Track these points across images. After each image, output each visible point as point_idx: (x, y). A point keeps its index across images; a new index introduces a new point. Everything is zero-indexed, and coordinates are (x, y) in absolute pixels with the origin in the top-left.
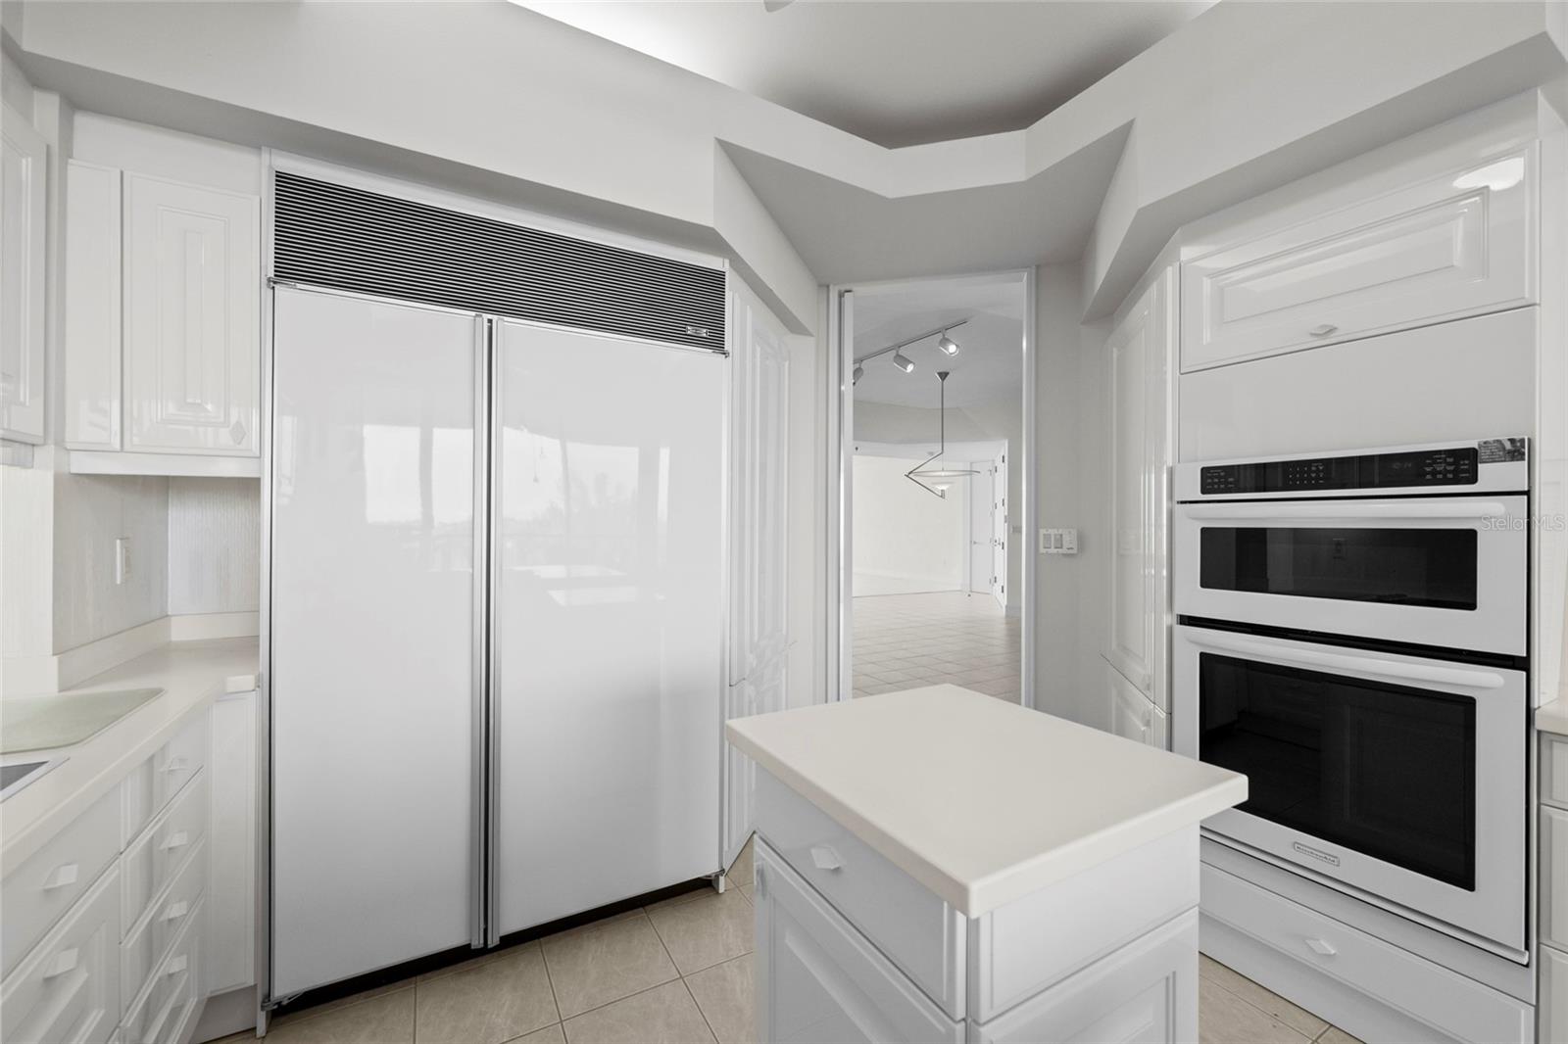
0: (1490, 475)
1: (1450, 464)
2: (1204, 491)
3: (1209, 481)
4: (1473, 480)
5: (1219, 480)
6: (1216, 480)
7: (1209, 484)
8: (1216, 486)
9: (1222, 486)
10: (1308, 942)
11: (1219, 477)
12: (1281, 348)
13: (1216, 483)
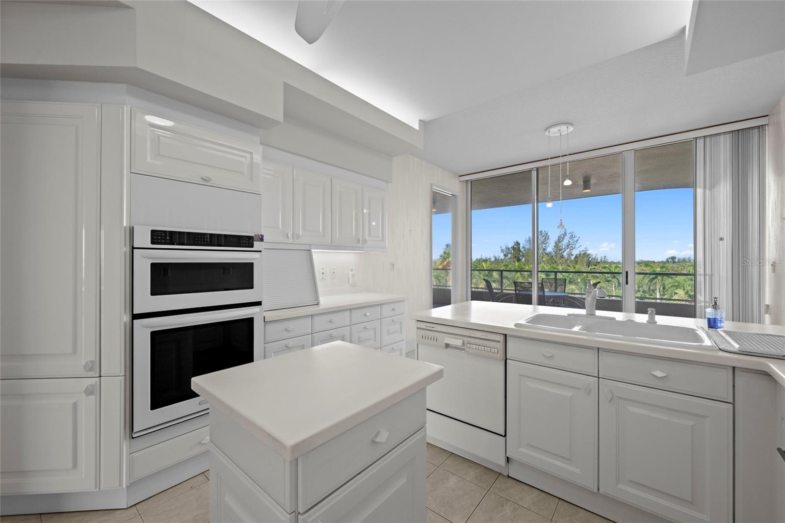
0: (257, 245)
1: (247, 241)
2: (152, 243)
3: (155, 237)
4: (252, 246)
5: (160, 237)
6: (159, 238)
7: (155, 239)
8: (159, 241)
9: (163, 241)
10: (202, 442)
11: (161, 236)
12: (193, 180)
13: (159, 239)
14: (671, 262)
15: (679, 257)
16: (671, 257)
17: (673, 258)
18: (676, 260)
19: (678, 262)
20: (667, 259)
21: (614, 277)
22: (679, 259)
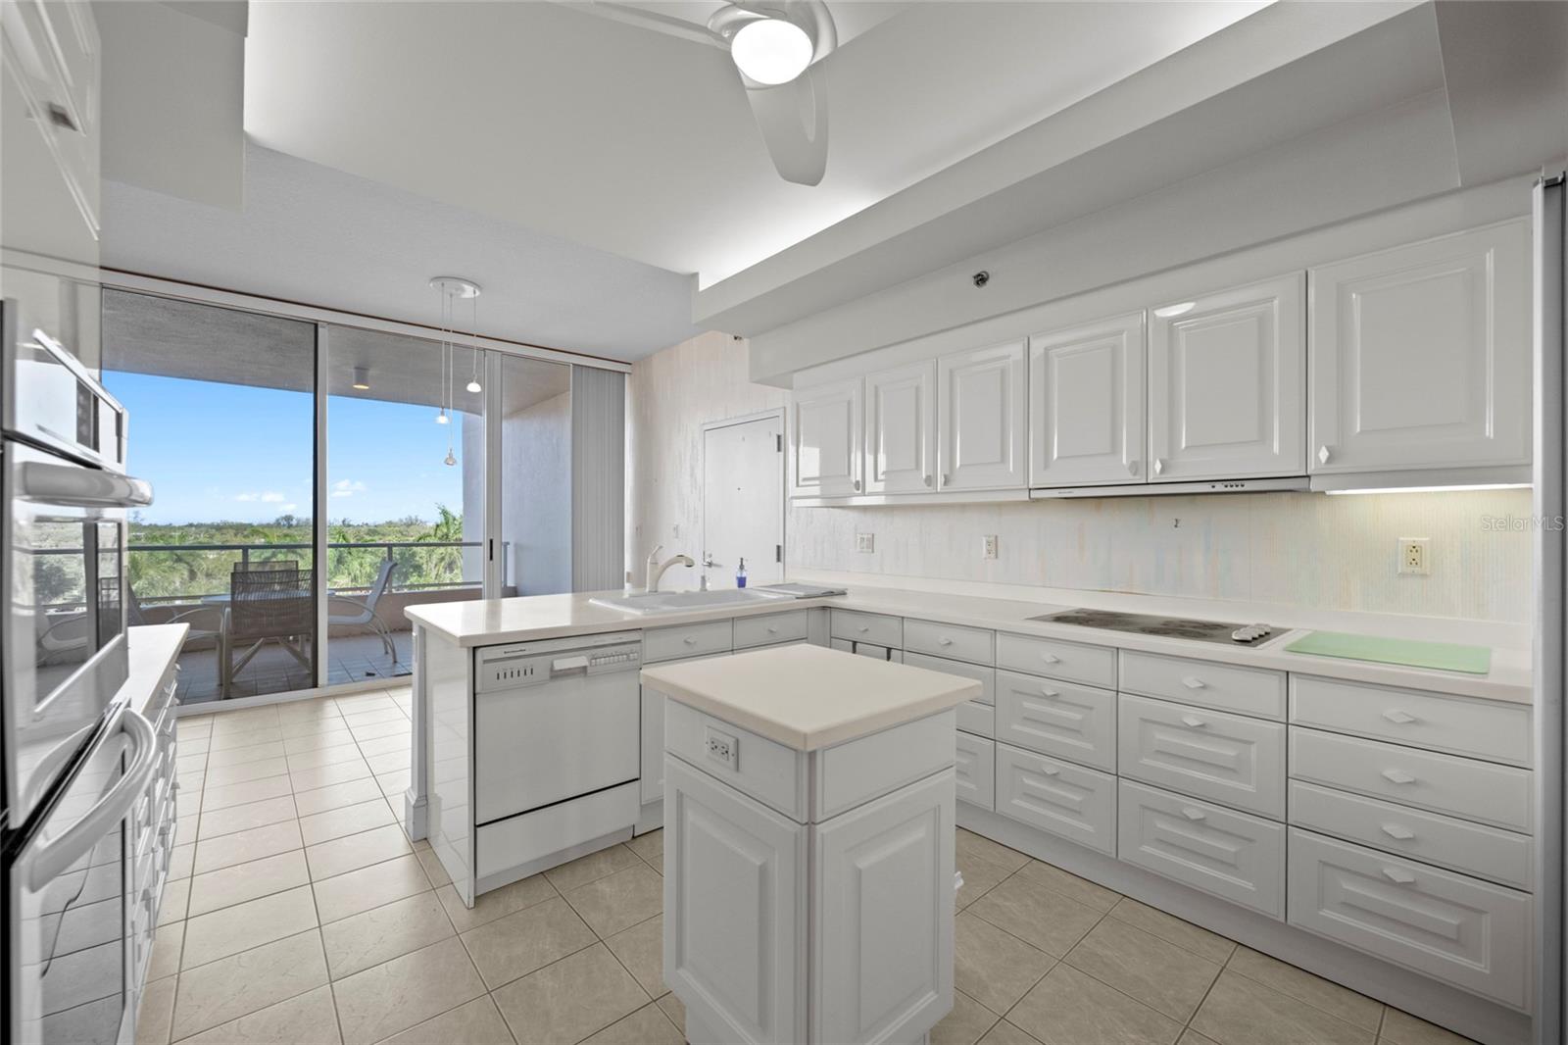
14: (284, 525)
15: (299, 516)
16: (284, 515)
17: (288, 518)
18: (294, 522)
19: (297, 526)
20: (278, 520)
21: (179, 560)
22: (298, 521)
